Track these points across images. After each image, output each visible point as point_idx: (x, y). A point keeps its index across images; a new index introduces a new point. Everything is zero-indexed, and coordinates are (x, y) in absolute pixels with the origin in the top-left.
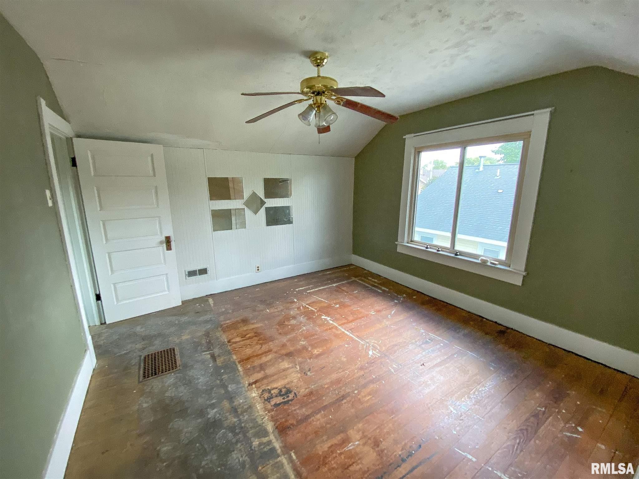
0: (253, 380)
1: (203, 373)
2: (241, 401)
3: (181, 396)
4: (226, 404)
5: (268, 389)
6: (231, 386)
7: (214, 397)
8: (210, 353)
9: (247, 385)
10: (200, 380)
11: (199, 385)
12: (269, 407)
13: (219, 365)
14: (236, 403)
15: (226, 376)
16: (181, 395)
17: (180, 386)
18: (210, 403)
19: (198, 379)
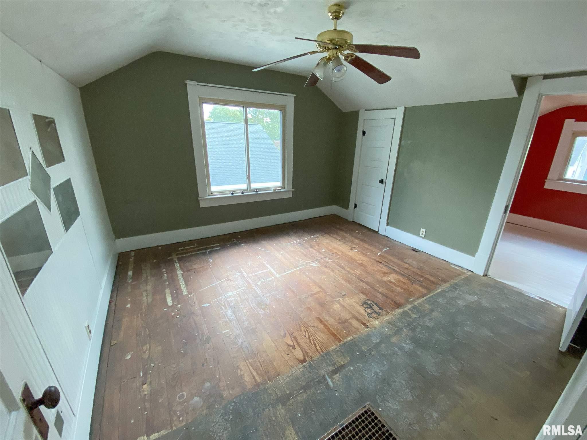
0: (361, 326)
1: (366, 372)
2: (387, 330)
3: (405, 381)
4: (394, 339)
5: (368, 315)
6: (374, 341)
7: (392, 350)
8: (329, 378)
9: (369, 329)
10: (378, 371)
11: (384, 369)
12: (384, 312)
13: (349, 360)
14: (390, 333)
15: (363, 348)
16: (403, 382)
17: (393, 389)
18: (400, 352)
19: (376, 374)
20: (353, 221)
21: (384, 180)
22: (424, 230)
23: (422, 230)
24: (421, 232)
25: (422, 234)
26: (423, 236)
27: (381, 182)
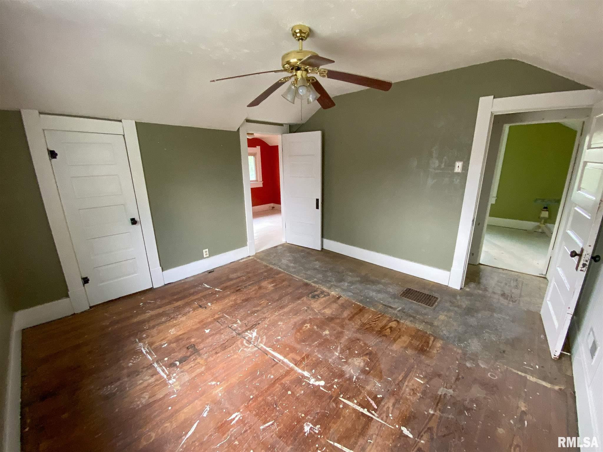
20: (91, 307)
21: (137, 219)
22: (207, 250)
23: (204, 251)
24: (204, 254)
25: (207, 254)
26: (208, 256)
27: (134, 222)
